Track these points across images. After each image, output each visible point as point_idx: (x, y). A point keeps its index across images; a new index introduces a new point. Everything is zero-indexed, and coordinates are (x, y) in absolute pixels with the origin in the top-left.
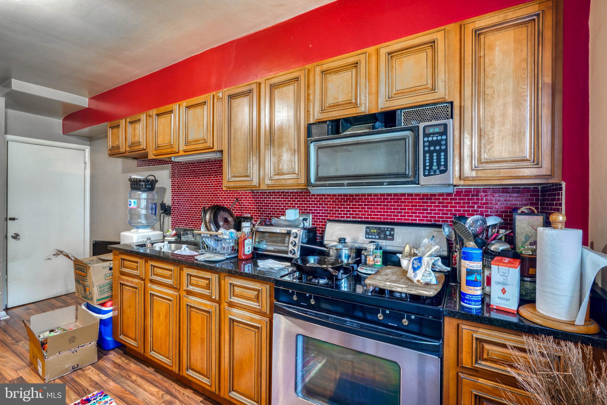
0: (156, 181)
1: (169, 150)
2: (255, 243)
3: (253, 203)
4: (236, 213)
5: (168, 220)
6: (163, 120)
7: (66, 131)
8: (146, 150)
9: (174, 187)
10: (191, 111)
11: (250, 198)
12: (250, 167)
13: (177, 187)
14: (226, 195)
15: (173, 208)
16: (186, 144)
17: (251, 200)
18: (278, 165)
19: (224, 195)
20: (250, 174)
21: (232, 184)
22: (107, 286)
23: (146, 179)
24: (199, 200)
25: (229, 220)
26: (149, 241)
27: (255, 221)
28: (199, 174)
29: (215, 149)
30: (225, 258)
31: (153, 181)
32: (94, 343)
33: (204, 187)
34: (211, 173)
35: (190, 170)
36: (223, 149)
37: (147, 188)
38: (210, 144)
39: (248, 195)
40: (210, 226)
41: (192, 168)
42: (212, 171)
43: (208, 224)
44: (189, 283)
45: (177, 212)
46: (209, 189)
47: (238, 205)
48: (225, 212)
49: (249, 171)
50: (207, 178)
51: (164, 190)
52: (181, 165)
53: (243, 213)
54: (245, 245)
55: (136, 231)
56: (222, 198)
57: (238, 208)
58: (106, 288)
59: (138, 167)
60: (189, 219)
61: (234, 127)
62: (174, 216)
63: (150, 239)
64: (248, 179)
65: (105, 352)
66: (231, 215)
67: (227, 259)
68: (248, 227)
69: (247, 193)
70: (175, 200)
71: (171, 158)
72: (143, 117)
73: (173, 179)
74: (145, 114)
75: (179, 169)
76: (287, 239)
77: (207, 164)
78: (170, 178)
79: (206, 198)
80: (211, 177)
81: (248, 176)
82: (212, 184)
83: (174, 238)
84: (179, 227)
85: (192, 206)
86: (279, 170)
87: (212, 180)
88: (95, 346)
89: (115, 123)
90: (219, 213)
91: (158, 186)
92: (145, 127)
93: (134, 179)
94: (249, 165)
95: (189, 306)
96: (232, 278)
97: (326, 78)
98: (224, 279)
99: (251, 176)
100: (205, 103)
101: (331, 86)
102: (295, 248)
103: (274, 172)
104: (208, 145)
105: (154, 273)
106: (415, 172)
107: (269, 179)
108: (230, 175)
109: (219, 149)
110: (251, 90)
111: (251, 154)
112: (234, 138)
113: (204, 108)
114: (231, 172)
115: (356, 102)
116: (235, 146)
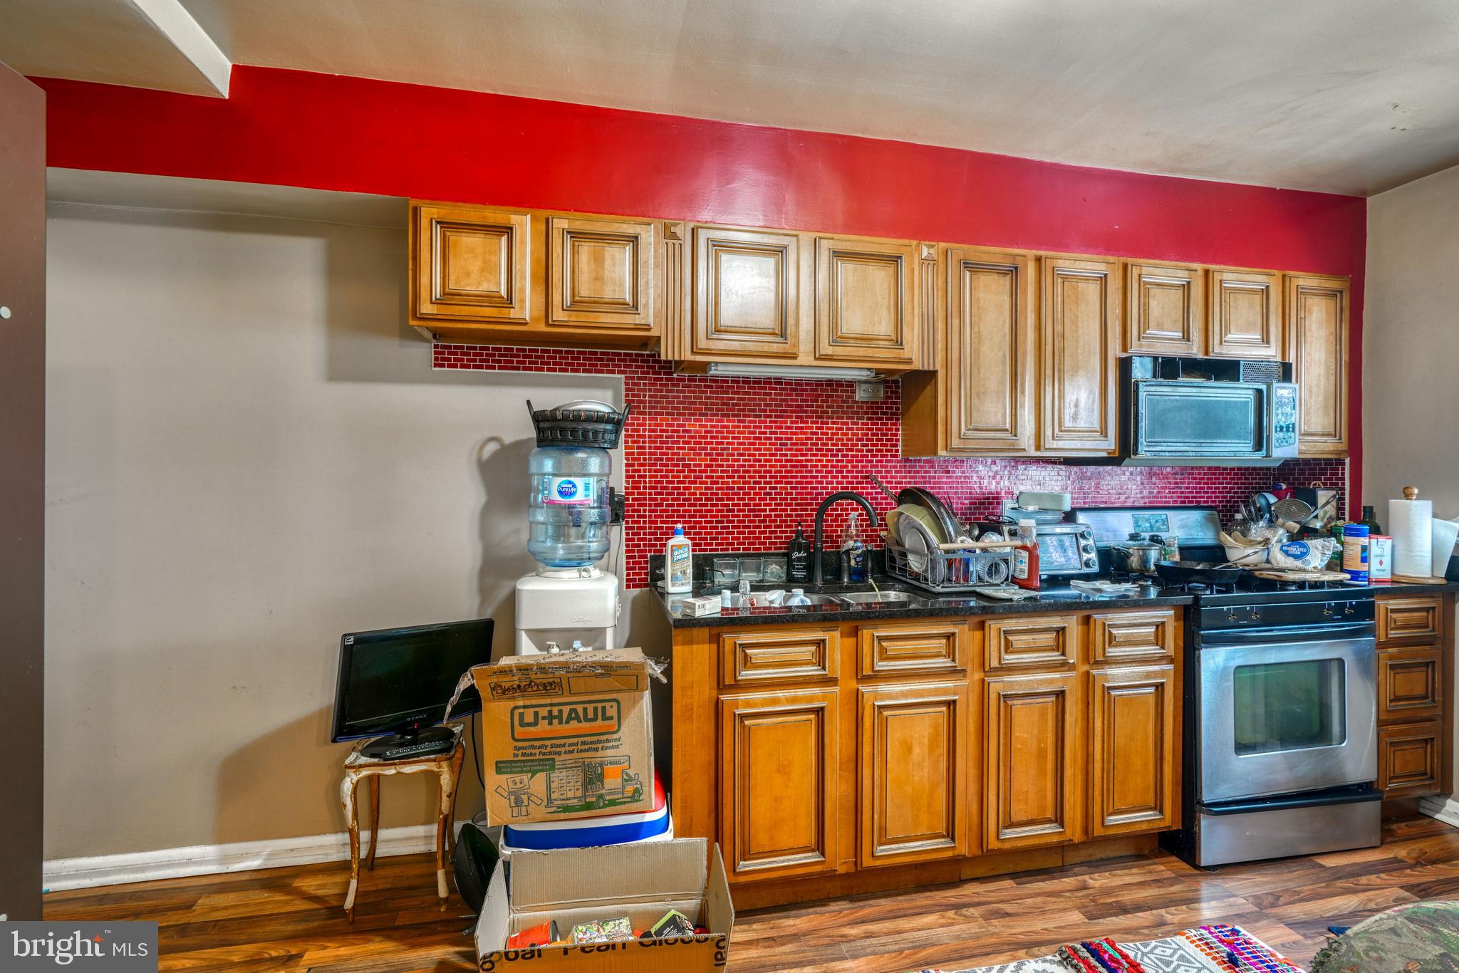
13: (651, 442)
15: (637, 499)
36: (938, 369)
44: (1004, 651)
45: (653, 511)
59: (436, 365)
62: (636, 522)
64: (1007, 436)
70: (643, 476)
73: (635, 419)
75: (657, 391)
95: (1005, 696)
96: (1110, 616)
97: (1145, 289)
98: (1087, 620)
99: (1014, 430)
100: (896, 259)
101: (1153, 303)
102: (1093, 556)
103: (1060, 426)
104: (906, 354)
105: (884, 656)
106: (1260, 441)
107: (1053, 439)
108: (966, 427)
109: (926, 368)
110: (1016, 268)
111: (1016, 389)
112: (976, 352)
113: (890, 270)
114: (969, 419)
115: (1186, 336)
116: (979, 369)
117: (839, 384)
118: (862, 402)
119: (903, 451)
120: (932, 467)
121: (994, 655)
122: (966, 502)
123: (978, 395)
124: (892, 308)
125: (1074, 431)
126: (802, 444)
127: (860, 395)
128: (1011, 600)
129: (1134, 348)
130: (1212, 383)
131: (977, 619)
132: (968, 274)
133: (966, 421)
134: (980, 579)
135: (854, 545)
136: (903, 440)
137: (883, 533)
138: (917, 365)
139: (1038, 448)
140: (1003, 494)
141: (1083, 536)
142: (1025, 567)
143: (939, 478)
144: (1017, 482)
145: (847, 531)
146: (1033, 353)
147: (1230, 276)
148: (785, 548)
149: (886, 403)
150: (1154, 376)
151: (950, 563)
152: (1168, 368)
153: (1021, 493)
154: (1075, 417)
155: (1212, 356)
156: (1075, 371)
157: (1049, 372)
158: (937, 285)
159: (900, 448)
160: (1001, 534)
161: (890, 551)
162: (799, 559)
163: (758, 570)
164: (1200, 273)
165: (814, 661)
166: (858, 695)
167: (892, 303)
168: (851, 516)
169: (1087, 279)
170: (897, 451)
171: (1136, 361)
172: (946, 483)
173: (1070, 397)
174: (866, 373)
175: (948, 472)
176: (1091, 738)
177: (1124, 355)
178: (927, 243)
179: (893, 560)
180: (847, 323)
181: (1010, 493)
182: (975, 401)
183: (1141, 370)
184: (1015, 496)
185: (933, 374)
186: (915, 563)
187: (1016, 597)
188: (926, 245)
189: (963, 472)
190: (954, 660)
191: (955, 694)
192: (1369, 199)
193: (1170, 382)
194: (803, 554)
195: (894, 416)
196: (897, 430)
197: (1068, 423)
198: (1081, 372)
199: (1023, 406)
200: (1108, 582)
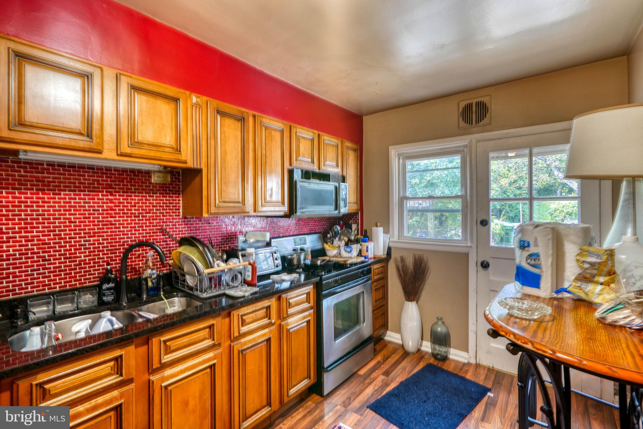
16: (131, 144)
21: (221, 210)
36: (203, 167)
64: (240, 205)
81: (240, 202)
95: (242, 351)
96: (289, 294)
97: (298, 138)
98: (279, 299)
99: (244, 202)
100: (176, 100)
101: (301, 145)
102: (279, 262)
103: (265, 200)
104: (183, 157)
105: (168, 351)
106: (337, 207)
107: (262, 206)
108: (219, 200)
109: (195, 166)
110: (244, 119)
111: (244, 181)
112: (224, 160)
113: (172, 105)
114: (220, 196)
115: (313, 162)
116: (225, 169)
117: (140, 172)
118: (156, 184)
119: (183, 212)
120: (201, 221)
121: (236, 329)
122: (220, 238)
123: (225, 184)
124: (174, 129)
125: (271, 202)
126: (112, 210)
127: (155, 179)
128: (244, 297)
129: (295, 163)
130: (322, 182)
131: (226, 312)
132: (219, 117)
133: (219, 197)
134: (228, 285)
135: (151, 273)
136: (183, 206)
137: (171, 262)
138: (190, 165)
139: (255, 211)
140: (238, 233)
141: (275, 253)
142: (250, 274)
143: (204, 227)
144: (245, 226)
145: (146, 263)
146: (252, 163)
147: (327, 139)
148: (97, 281)
149: (172, 184)
150: (302, 178)
151: (210, 279)
152: (307, 175)
153: (246, 233)
154: (271, 196)
155: (321, 171)
156: (271, 172)
157: (260, 173)
158: (202, 120)
159: (181, 211)
160: (238, 258)
161: (175, 273)
162: (108, 289)
163: (72, 301)
164: (317, 135)
165: (113, 372)
166: (150, 383)
167: (174, 125)
168: (149, 254)
169: (275, 130)
170: (179, 213)
171: (295, 170)
172: (208, 229)
173: (269, 185)
174: (157, 167)
175: (209, 223)
176: (282, 356)
177: (290, 168)
178: (196, 94)
179: (177, 278)
180: (141, 134)
181: (241, 232)
182: (223, 186)
183: (297, 176)
184: (244, 234)
185: (199, 171)
186: (190, 281)
187: (247, 294)
188: (195, 95)
189: (217, 223)
190: (213, 340)
191: (214, 359)
192: (364, 118)
193: (308, 181)
194: (111, 285)
195: (177, 192)
196: (179, 200)
197: (268, 199)
198: (273, 174)
199: (248, 190)
200: (286, 273)
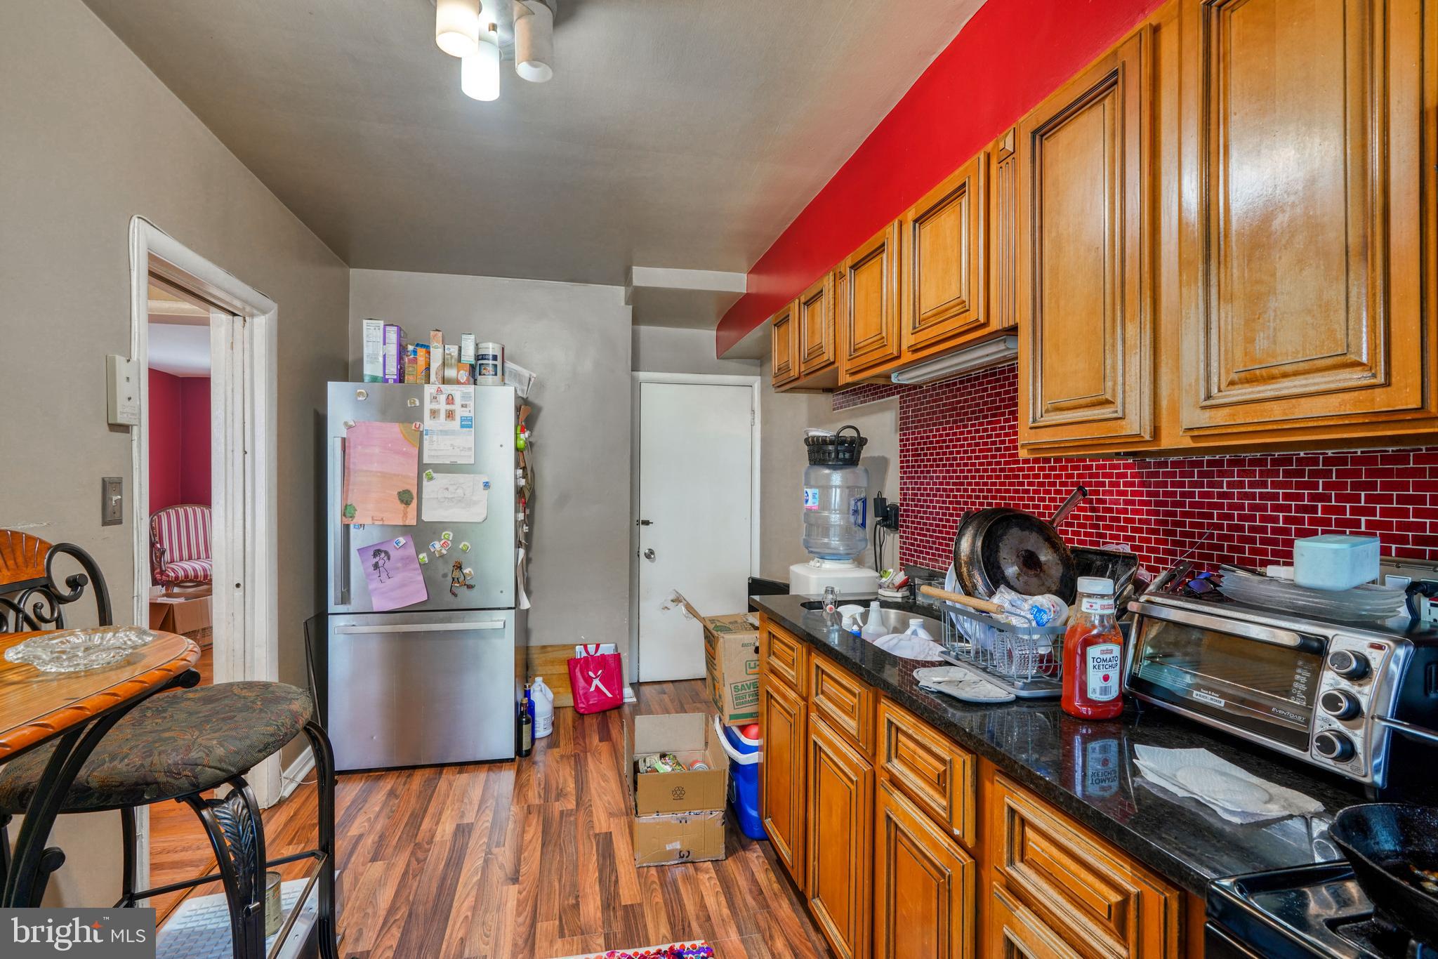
0: (863, 442)
1: (877, 355)
2: (1136, 659)
3: (1142, 503)
4: (1074, 539)
5: (892, 543)
6: (867, 275)
7: (723, 350)
8: (833, 363)
9: (905, 456)
10: (927, 229)
11: (1132, 484)
12: (1114, 368)
13: (913, 456)
14: (1046, 476)
15: (905, 510)
16: (914, 328)
17: (1134, 493)
18: (1250, 340)
19: (1037, 476)
20: (1114, 395)
21: (1045, 437)
22: (749, 689)
23: (837, 436)
24: (966, 490)
25: (1043, 558)
26: (830, 596)
27: (1149, 569)
28: (966, 413)
29: (995, 325)
30: (1012, 697)
31: (852, 441)
32: (718, 815)
33: (980, 451)
34: (999, 408)
35: (944, 405)
36: (1018, 320)
37: (841, 460)
38: (978, 314)
39: (1124, 475)
40: (970, 576)
41: (947, 398)
42: (1002, 400)
43: (964, 570)
44: (893, 752)
45: (913, 522)
46: (994, 457)
47: (1083, 509)
48: (1027, 533)
49: (1109, 384)
50: (989, 423)
51: (883, 463)
52: (922, 392)
53: (1104, 536)
54: (1090, 663)
55: (818, 564)
56: (1030, 484)
57: (1086, 518)
58: (748, 693)
59: (834, 409)
60: (941, 544)
61: (1054, 234)
62: (904, 532)
63: (832, 592)
64: (1105, 412)
65: (745, 841)
66: (1053, 542)
67: (1019, 700)
68: (1102, 596)
69: (1117, 467)
70: (908, 489)
71: (890, 377)
72: (827, 282)
73: (904, 435)
74: (831, 274)
75: (916, 405)
76: (1301, 677)
77: (989, 382)
78: (896, 431)
79: (985, 484)
80: (999, 422)
81: (1108, 402)
82: (1003, 442)
83: (899, 595)
84: (915, 562)
85: (948, 509)
86: (1253, 360)
87: (1003, 428)
88: (719, 823)
89: (781, 314)
90: (1004, 534)
91: (868, 455)
92: (832, 307)
93: (813, 437)
94: (1108, 362)
100: (963, 189)
104: (972, 316)
109: (1005, 324)
132: (1039, 147)
133: (1040, 397)
